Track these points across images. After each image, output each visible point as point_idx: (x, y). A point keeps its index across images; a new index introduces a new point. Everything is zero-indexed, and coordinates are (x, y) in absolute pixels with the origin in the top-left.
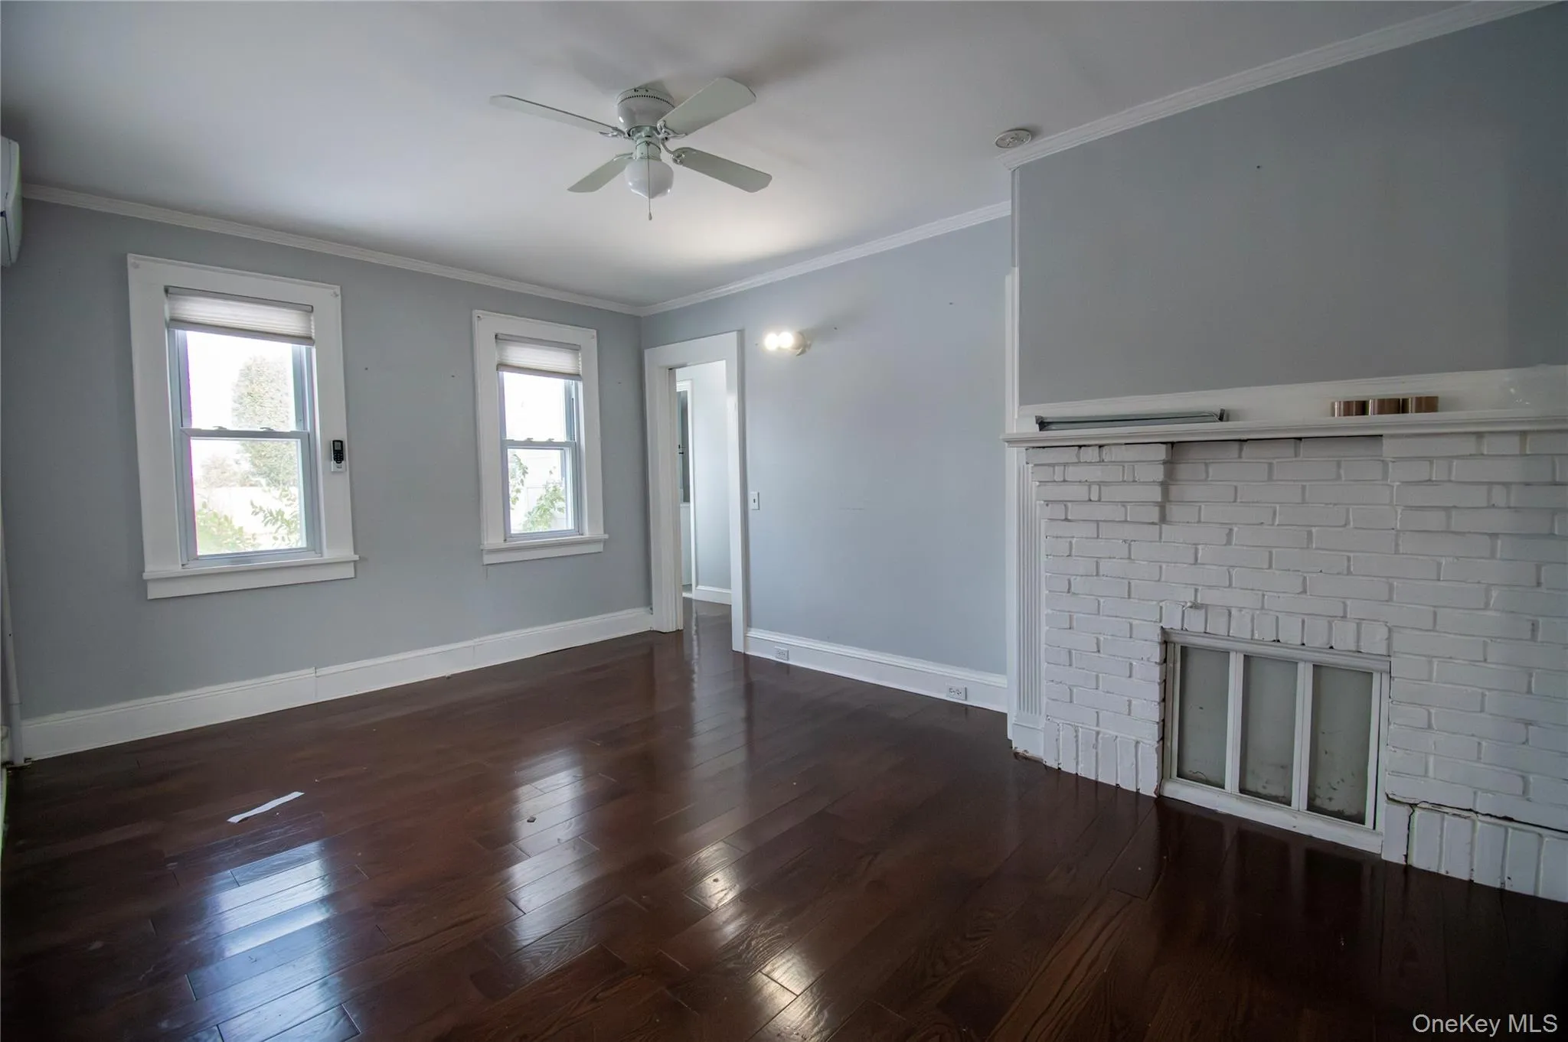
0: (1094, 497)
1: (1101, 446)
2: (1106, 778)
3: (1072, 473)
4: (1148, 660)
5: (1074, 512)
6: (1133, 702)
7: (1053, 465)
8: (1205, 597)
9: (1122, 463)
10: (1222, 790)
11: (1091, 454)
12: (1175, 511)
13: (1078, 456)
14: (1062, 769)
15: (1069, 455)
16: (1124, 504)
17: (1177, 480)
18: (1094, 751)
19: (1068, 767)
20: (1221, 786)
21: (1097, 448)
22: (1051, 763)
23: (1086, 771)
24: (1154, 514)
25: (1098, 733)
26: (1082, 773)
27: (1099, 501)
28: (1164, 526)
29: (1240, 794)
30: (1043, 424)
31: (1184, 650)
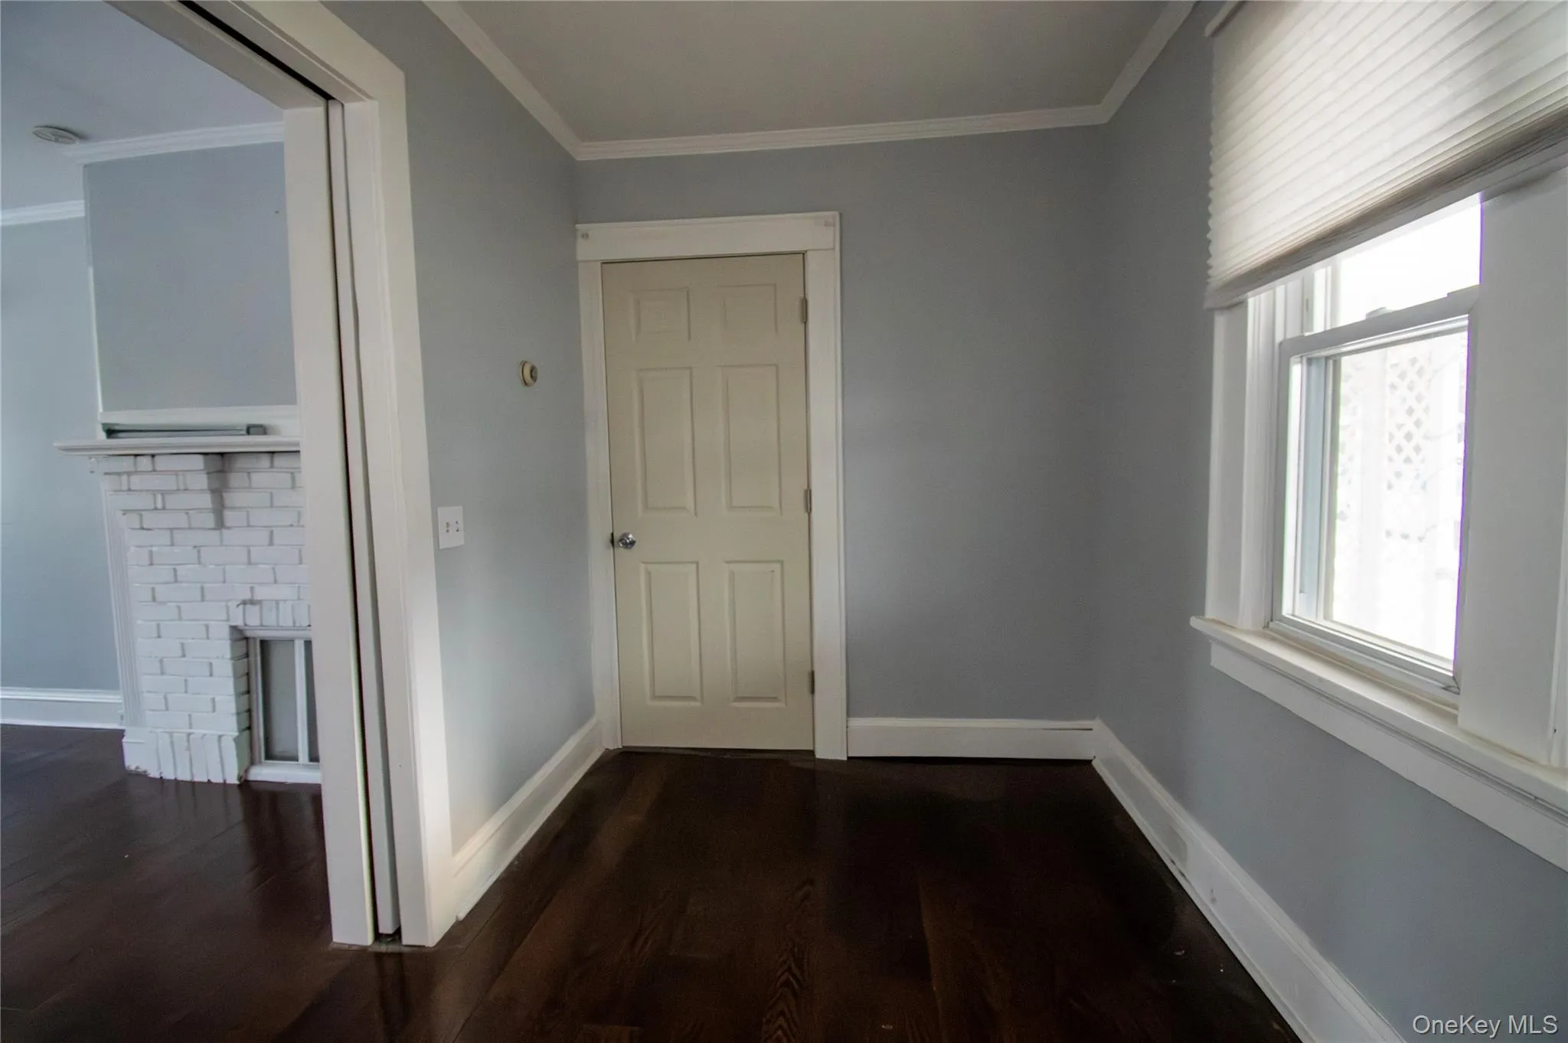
0: (159, 505)
1: (153, 456)
2: (200, 778)
3: (136, 481)
4: (223, 657)
5: (149, 520)
6: (216, 699)
7: (119, 474)
8: (261, 593)
9: (176, 473)
10: (296, 763)
11: (144, 463)
12: (229, 516)
13: (135, 464)
14: (164, 778)
15: (127, 464)
16: (187, 512)
17: (230, 488)
18: (187, 752)
19: (169, 775)
20: (295, 758)
21: (149, 458)
22: (154, 773)
23: (184, 775)
24: (210, 520)
25: (189, 735)
26: (181, 778)
27: (164, 508)
28: (224, 531)
29: (311, 763)
30: (111, 432)
31: (264, 644)
